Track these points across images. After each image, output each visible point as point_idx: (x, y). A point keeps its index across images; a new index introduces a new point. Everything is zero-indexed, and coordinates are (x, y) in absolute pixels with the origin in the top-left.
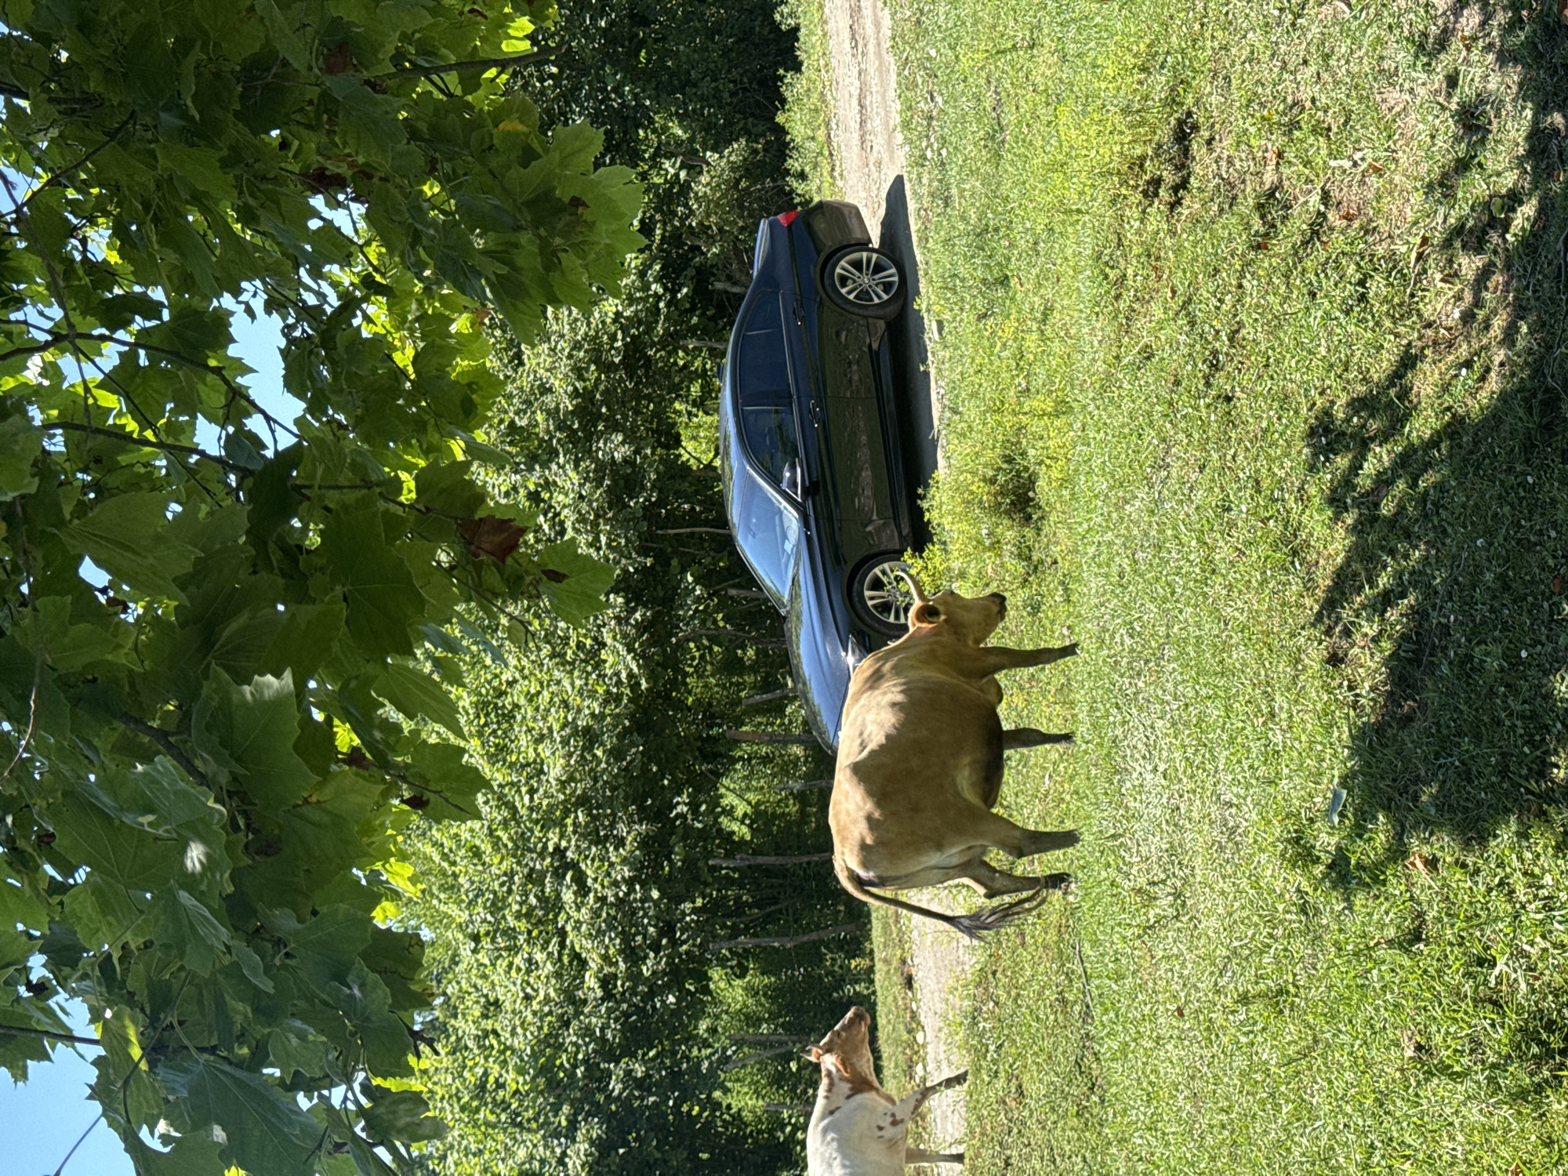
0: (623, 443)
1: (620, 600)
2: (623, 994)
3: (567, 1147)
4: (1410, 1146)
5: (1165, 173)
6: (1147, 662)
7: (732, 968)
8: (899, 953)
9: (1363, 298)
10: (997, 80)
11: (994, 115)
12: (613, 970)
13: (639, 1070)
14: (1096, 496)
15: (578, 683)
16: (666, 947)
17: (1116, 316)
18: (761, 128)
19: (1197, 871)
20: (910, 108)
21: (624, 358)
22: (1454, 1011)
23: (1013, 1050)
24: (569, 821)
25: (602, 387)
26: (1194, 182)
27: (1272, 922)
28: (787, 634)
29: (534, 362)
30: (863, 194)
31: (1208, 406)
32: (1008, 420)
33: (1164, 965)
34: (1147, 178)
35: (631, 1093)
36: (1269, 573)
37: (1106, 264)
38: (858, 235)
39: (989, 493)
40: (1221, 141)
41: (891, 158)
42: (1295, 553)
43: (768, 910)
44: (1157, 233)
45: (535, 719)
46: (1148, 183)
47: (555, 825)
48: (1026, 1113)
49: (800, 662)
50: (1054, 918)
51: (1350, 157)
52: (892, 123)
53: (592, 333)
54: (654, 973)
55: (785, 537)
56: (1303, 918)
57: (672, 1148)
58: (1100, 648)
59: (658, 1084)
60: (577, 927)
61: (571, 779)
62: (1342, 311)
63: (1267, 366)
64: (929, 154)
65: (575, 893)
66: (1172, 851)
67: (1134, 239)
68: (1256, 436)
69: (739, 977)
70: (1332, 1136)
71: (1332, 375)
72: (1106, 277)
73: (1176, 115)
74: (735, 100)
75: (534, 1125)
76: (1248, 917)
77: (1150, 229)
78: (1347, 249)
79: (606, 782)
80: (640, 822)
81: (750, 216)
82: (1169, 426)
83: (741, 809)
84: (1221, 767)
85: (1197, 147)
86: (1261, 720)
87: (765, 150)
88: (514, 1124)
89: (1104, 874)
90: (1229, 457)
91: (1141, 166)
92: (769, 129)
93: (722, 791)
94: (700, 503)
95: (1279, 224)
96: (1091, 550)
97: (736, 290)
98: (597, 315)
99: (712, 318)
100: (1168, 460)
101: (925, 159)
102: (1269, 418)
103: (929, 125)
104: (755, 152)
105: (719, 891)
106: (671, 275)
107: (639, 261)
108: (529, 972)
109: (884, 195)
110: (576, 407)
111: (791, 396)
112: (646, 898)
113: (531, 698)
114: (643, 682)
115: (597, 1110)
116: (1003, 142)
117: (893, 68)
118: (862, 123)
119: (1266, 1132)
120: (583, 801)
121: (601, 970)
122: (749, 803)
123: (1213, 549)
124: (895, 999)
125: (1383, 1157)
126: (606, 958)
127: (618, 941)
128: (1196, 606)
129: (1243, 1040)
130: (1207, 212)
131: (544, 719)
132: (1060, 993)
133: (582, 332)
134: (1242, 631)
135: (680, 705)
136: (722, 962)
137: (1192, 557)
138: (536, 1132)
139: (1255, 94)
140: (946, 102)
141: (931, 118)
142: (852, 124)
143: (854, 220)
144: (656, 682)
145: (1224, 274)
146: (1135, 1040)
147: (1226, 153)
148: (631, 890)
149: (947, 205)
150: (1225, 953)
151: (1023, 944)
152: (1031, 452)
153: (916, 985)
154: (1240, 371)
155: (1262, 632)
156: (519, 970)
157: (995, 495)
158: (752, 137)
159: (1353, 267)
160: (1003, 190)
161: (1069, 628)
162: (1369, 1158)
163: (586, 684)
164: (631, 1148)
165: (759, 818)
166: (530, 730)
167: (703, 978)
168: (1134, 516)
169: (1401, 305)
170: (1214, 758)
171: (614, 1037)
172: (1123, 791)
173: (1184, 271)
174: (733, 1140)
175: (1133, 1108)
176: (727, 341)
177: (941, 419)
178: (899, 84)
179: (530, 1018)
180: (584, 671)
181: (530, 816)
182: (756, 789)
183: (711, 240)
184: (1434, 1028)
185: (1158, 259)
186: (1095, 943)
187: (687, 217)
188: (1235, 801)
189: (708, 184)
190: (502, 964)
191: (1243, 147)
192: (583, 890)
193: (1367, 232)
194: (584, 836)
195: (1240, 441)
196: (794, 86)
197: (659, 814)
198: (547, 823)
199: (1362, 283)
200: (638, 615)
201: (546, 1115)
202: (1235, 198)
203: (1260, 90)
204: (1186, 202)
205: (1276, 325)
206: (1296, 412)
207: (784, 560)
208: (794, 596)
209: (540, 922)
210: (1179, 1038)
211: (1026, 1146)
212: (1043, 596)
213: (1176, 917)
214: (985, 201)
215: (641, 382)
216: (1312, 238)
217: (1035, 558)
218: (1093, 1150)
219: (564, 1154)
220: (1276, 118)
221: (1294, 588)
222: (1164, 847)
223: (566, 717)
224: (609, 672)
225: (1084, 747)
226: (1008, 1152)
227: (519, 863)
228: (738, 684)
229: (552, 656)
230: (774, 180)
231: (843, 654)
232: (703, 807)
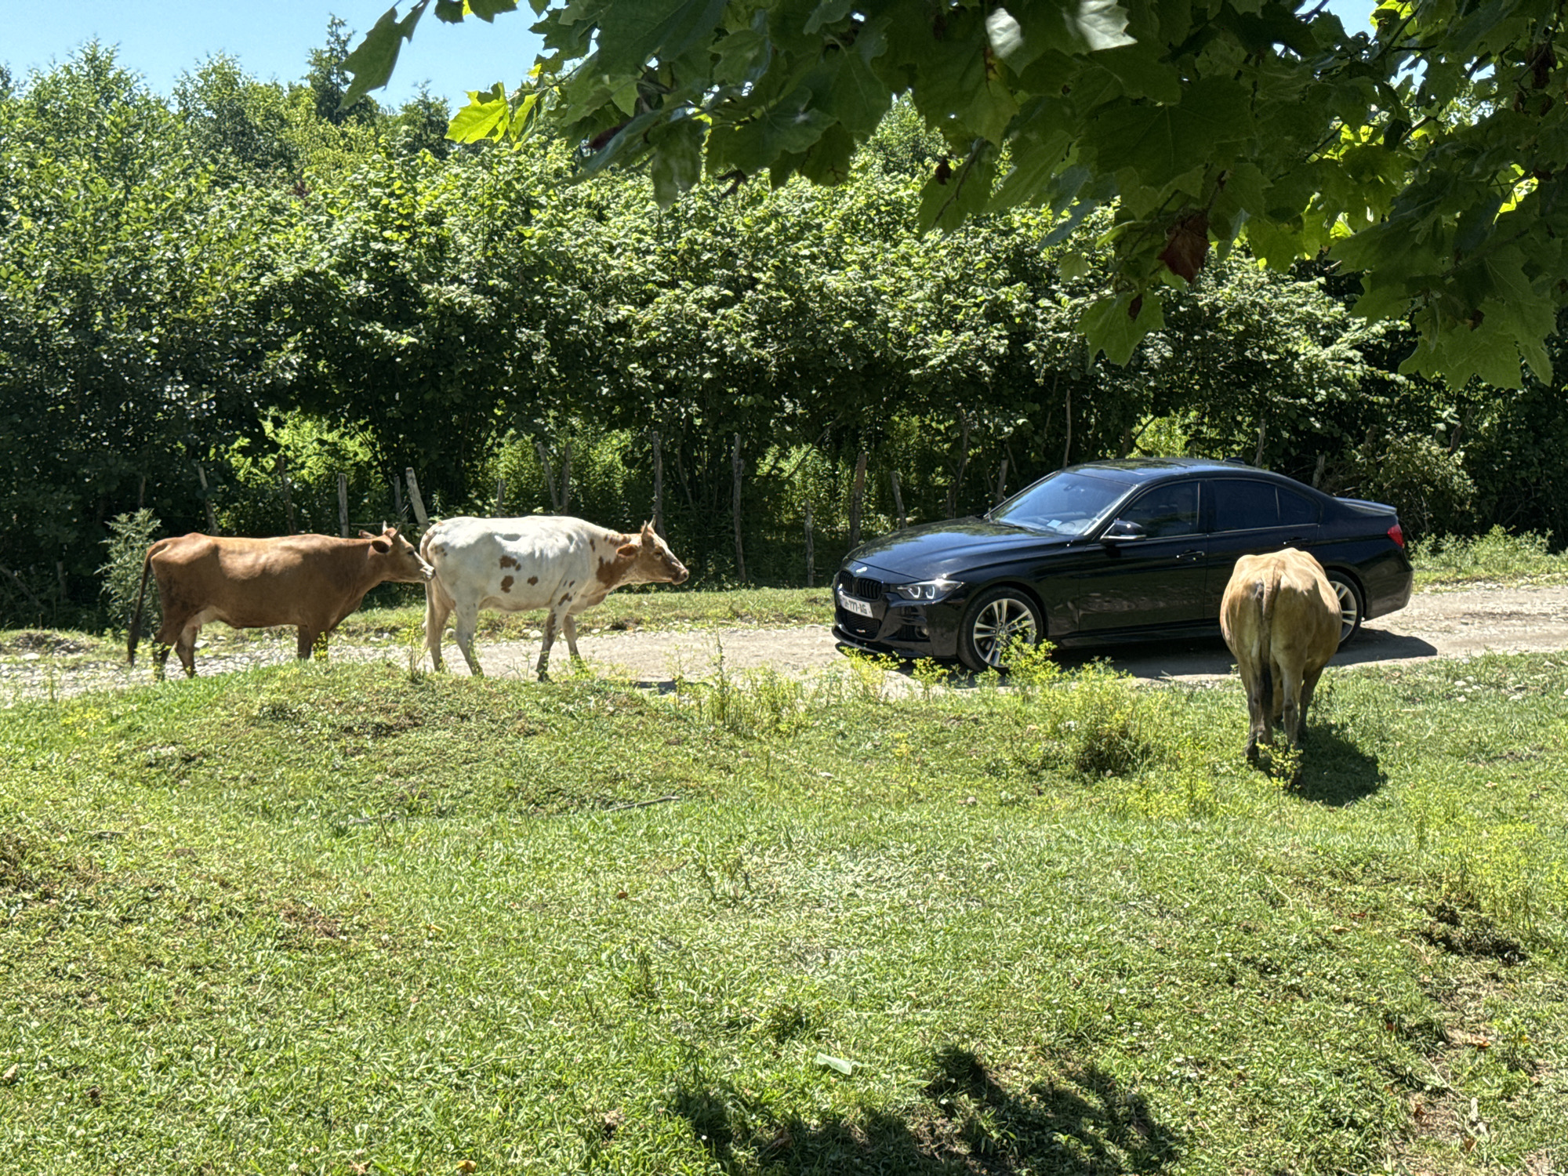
0: (1162, 357)
1: (1002, 350)
2: (612, 343)
3: (468, 285)
4: (517, 1113)
5: (1463, 929)
6: (964, 884)
7: (632, 452)
8: (647, 618)
9: (1338, 1124)
10: (1542, 759)
11: (1505, 753)
12: (636, 334)
13: (538, 358)
14: (1128, 842)
15: (920, 305)
16: (656, 388)
17: (1313, 872)
18: (1486, 509)
19: (759, 922)
20: (1509, 665)
21: (1249, 361)
22: (644, 1165)
23: (569, 729)
24: (783, 293)
25: (1220, 336)
26: (1453, 959)
27: (718, 993)
28: (961, 520)
29: (1249, 267)
30: (1416, 613)
31: (1224, 960)
32: (1186, 754)
33: (666, 883)
34: (1458, 910)
35: (517, 349)
36: (1059, 1011)
37: (1368, 865)
38: (1376, 606)
39: (1111, 729)
40: (1496, 988)
41: (1454, 644)
42: (1079, 1038)
43: (688, 490)
44: (1400, 919)
45: (884, 261)
46: (1453, 912)
47: (779, 280)
48: (510, 738)
49: (933, 532)
50: (695, 775)
51: (1480, 1119)
52: (1492, 646)
53: (1278, 329)
54: (632, 375)
55: (1065, 520)
56: (724, 1023)
57: (464, 388)
58: (976, 837)
59: (524, 376)
60: (678, 300)
61: (824, 297)
62: (1324, 1101)
63: (1266, 1022)
64: (1460, 683)
65: (711, 298)
66: (777, 897)
67: (1394, 895)
68: (1194, 1007)
69: (623, 459)
70: (522, 1038)
71: (1258, 1088)
72: (1354, 864)
73: (1522, 944)
74: (1518, 483)
75: (490, 253)
76: (720, 969)
77: (1405, 911)
78: (1387, 1111)
79: (819, 331)
80: (778, 366)
81: (1394, 495)
82: (1203, 919)
83: (787, 466)
84: (864, 951)
85: (1490, 964)
86: (913, 994)
87: (1463, 512)
88: (492, 233)
89: (751, 828)
90: (1173, 978)
91: (1470, 906)
92: (1485, 518)
93: (805, 448)
94: (1095, 435)
95: (1410, 1043)
96: (1072, 834)
97: (1316, 478)
98: (1296, 334)
99: (1286, 452)
100: (1168, 917)
101: (1454, 680)
102: (1214, 1022)
103: (1491, 685)
104: (1462, 503)
105: (708, 442)
106: (1333, 410)
107: (1351, 378)
108: (637, 250)
109: (1415, 634)
110: (1201, 309)
111: (1208, 532)
112: (704, 368)
113: (906, 258)
114: (918, 372)
115: (502, 315)
116: (1477, 761)
117: (1552, 650)
118: (1492, 615)
119: (520, 973)
120: (801, 309)
121: (636, 322)
122: (791, 475)
123: (1080, 956)
124: (603, 612)
125: (505, 1086)
126: (647, 327)
127: (663, 339)
128: (1023, 936)
129: (604, 957)
130: (1423, 971)
131: (885, 271)
132: (623, 777)
133: (1279, 318)
134: (1000, 981)
135: (891, 408)
136: (639, 442)
137: (1072, 935)
138: (484, 254)
139: (1546, 1026)
140: (1516, 704)
141: (1499, 687)
142: (1492, 605)
143: (1389, 603)
144: (916, 384)
145: (1359, 985)
146: (591, 849)
147: (1484, 993)
148: (713, 353)
149: (1406, 699)
150: (684, 943)
151: (668, 743)
152: (1152, 775)
153: (616, 633)
154: (1262, 994)
155: (1000, 1001)
156: (639, 241)
157: (1109, 736)
158: (1477, 500)
159: (1368, 1116)
160: (1424, 759)
161: (974, 803)
162: (504, 1073)
163: (917, 315)
164: (466, 347)
165: (776, 483)
166: (874, 256)
167: (621, 423)
168: (1110, 880)
169: (1330, 1161)
170: (872, 945)
171: (570, 334)
172: (835, 853)
173: (1361, 944)
174: (469, 446)
175: (526, 843)
176: (1260, 467)
177: (1180, 684)
178: (1535, 656)
179: (591, 250)
180: (931, 313)
181: (788, 254)
182: (804, 482)
183: (1370, 454)
184: (628, 1144)
185: (1373, 918)
186: (680, 816)
187: (1394, 429)
188: (832, 963)
189: (1430, 453)
190: (644, 224)
191: (1490, 1011)
192: (713, 306)
193: (1403, 1131)
194: (767, 307)
195: (1189, 990)
196: (1531, 547)
197: (785, 385)
198: (782, 271)
199: (1353, 1123)
200: (985, 368)
201: (499, 266)
202: (1437, 1000)
203: (1549, 1031)
204: (1433, 950)
205: (1308, 1034)
206: (1220, 1049)
207: (1040, 519)
208: (1002, 528)
209: (685, 263)
210: (598, 893)
211: (480, 736)
212: (1006, 779)
213: (714, 897)
214: (1414, 739)
215: (1223, 377)
216: (1397, 1075)
217: (1044, 773)
218: (476, 800)
219: (462, 282)
220: (1522, 1046)
221: (1044, 1036)
222: (782, 890)
223: (885, 293)
224: (929, 338)
225: (877, 816)
226: (474, 719)
227: (743, 243)
228: (908, 467)
229: (947, 280)
230: (1430, 520)
231: (945, 576)
232: (788, 429)
